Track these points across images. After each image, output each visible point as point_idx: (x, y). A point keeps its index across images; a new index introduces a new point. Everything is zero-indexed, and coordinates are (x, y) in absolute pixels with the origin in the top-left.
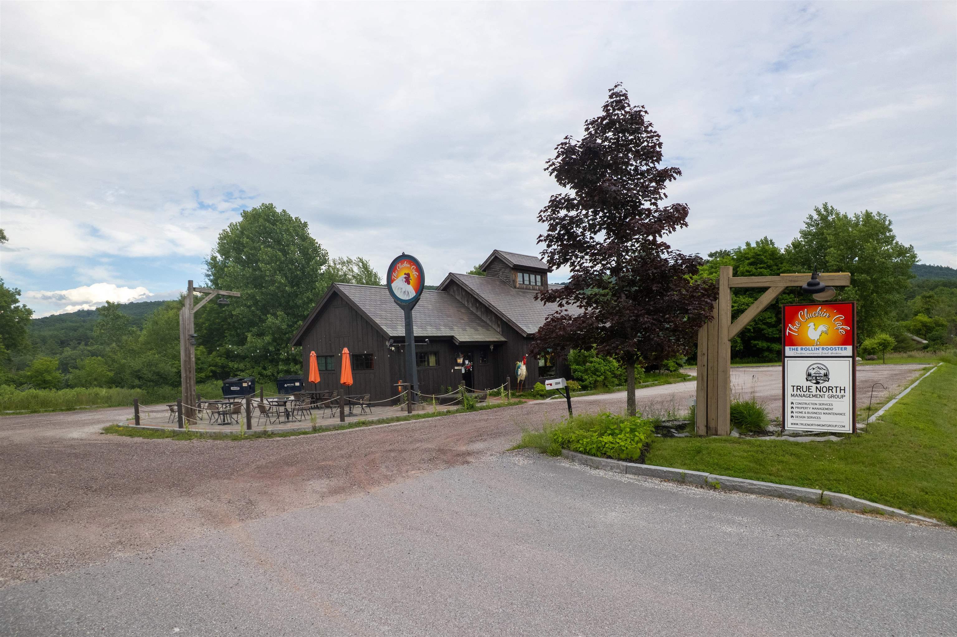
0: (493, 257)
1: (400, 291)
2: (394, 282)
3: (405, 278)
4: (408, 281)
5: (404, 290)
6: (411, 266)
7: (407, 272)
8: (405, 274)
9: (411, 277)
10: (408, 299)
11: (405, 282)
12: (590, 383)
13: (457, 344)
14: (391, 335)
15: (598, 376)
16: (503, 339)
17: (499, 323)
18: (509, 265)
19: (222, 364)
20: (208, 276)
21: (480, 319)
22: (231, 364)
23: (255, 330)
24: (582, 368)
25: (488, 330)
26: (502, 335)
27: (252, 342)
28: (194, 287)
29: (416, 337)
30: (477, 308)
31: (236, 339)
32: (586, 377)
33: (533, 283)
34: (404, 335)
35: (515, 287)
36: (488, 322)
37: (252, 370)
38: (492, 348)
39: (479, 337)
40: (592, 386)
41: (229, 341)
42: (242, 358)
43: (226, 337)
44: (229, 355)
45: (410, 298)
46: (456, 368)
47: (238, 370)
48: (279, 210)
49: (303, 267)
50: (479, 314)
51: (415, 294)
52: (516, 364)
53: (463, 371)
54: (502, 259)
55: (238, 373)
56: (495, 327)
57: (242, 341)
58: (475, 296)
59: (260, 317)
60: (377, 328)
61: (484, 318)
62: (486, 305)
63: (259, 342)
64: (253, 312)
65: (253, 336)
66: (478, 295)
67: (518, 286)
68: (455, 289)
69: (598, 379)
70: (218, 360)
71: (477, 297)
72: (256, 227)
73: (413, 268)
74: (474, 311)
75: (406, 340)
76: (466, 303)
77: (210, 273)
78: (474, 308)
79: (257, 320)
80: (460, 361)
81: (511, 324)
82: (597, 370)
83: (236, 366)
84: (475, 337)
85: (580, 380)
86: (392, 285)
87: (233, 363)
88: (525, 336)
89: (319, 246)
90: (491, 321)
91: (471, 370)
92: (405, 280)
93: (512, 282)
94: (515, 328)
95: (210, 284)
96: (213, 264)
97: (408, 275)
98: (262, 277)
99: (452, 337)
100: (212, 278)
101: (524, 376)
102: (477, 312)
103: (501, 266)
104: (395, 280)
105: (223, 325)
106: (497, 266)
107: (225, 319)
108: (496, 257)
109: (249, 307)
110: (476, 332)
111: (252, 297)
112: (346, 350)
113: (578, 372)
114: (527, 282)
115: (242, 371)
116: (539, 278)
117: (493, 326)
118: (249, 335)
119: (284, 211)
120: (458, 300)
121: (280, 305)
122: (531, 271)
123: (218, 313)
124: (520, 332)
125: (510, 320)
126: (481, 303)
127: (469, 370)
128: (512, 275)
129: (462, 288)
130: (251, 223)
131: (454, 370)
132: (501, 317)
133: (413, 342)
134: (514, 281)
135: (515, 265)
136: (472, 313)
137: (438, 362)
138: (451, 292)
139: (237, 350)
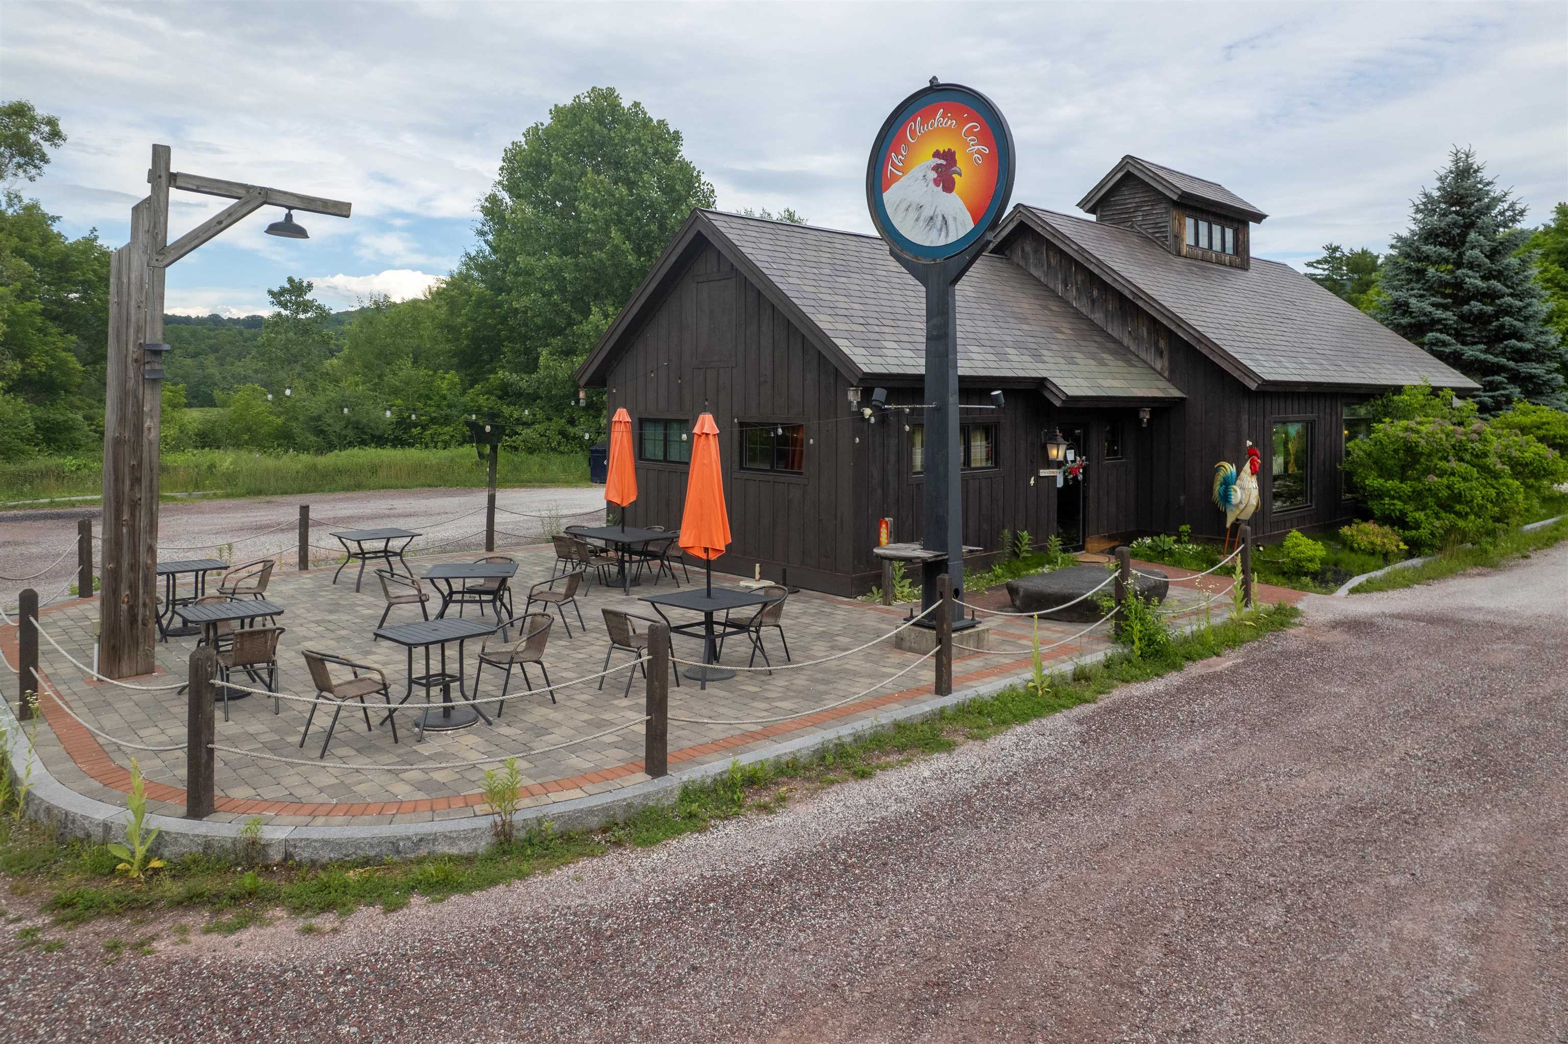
0: (1119, 176)
1: (912, 215)
2: (894, 186)
3: (936, 168)
4: (945, 181)
5: (927, 212)
6: (961, 123)
7: (942, 147)
8: (937, 154)
9: (961, 163)
10: (941, 242)
11: (936, 182)
12: (1432, 534)
13: (1058, 403)
14: (866, 369)
15: (1459, 514)
16: (1176, 393)
17: (1162, 344)
18: (1168, 193)
19: (491, 408)
20: (482, 233)
21: (1102, 331)
22: (506, 410)
23: (557, 341)
24: (1406, 488)
25: (1129, 363)
26: (1169, 380)
27: (547, 367)
28: (173, 169)
29: (962, 379)
30: (1093, 302)
31: (523, 359)
32: (1420, 515)
33: (1217, 246)
34: (922, 371)
35: (1179, 254)
36: (1126, 341)
37: (546, 424)
38: (1145, 416)
39: (1116, 383)
40: (1437, 543)
41: (509, 362)
42: (531, 399)
43: (503, 353)
44: (506, 393)
45: (952, 239)
46: (1044, 473)
47: (519, 421)
48: (626, 103)
49: (664, 217)
50: (1098, 317)
51: (971, 226)
52: (1217, 470)
53: (1060, 483)
54: (1147, 180)
55: (519, 429)
56: (1150, 357)
57: (531, 366)
58: (1091, 267)
59: (569, 317)
60: (819, 346)
61: (1114, 330)
62: (1126, 293)
63: (564, 369)
64: (556, 304)
65: (551, 354)
66: (1100, 263)
67: (1184, 251)
68: (1028, 248)
69: (1461, 523)
70: (482, 400)
71: (1096, 271)
72: (575, 134)
73: (970, 132)
74: (1083, 310)
75: (929, 389)
76: (1060, 288)
77: (486, 229)
78: (1084, 300)
79: (561, 322)
80: (1055, 453)
81: (1205, 351)
82: (1458, 497)
83: (516, 415)
84: (1107, 383)
85: (1399, 522)
86: (886, 196)
87: (512, 407)
88: (1253, 386)
89: (698, 175)
90: (1137, 338)
91: (1080, 477)
92: (934, 175)
93: (1171, 240)
94: (1217, 360)
95: (487, 249)
96: (492, 208)
97: (949, 156)
98: (580, 233)
99: (1042, 382)
100: (490, 237)
101: (1251, 510)
102: (1093, 312)
103: (1140, 197)
104: (895, 178)
105: (500, 330)
106: (1130, 198)
107: (504, 320)
108: (1129, 176)
109: (547, 294)
110: (1104, 369)
111: (554, 273)
112: (706, 423)
113: (1393, 498)
114: (1204, 243)
115: (527, 424)
116: (1229, 233)
117: (1143, 355)
118: (545, 352)
119: (636, 104)
120: (1037, 280)
121: (611, 292)
122: (1215, 215)
123: (493, 307)
124: (1236, 374)
125: (1202, 338)
126: (1105, 287)
127: (1075, 478)
128: (1171, 220)
129: (1051, 246)
130: (567, 127)
131: (1039, 478)
132: (1173, 327)
133: (953, 399)
134: (1178, 237)
135: (1185, 195)
136: (1078, 314)
137: (994, 455)
138: (1017, 257)
139: (522, 381)
